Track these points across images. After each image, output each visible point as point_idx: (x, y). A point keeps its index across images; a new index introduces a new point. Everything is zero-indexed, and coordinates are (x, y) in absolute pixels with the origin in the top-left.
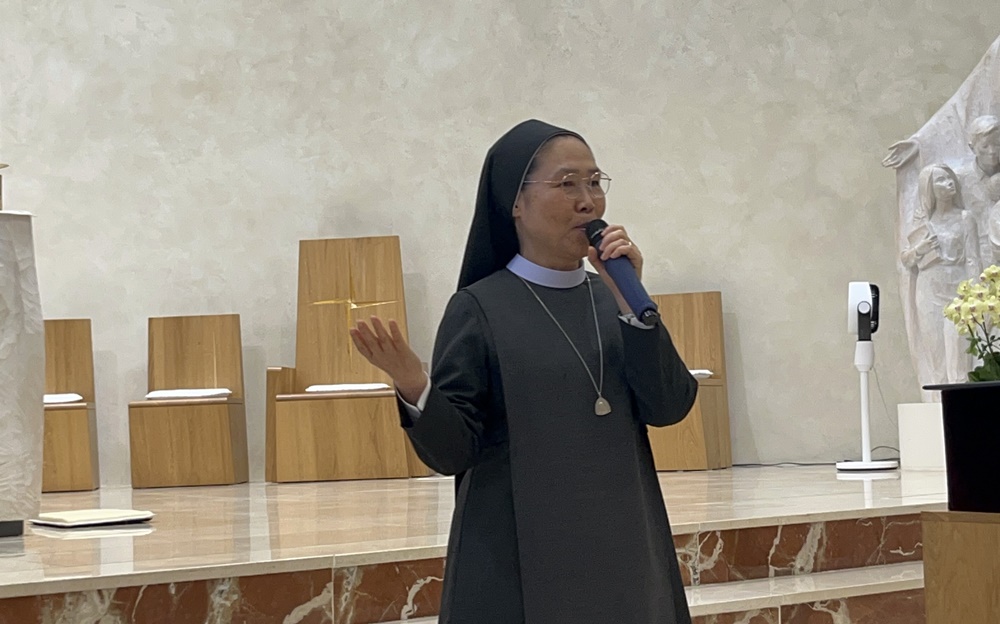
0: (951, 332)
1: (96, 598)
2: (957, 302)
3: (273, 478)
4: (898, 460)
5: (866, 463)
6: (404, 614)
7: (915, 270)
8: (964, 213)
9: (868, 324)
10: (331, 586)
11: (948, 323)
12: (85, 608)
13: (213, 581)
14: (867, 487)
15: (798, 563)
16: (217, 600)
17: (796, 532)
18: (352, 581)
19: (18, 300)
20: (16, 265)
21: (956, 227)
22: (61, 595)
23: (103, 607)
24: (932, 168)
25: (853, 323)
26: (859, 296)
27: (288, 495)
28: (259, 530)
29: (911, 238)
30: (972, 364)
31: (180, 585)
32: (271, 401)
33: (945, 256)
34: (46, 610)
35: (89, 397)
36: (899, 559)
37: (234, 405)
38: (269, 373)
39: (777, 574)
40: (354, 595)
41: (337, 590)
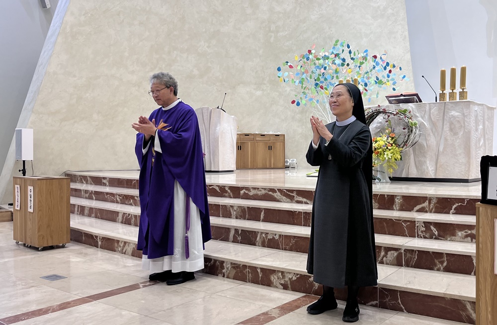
6: (451, 212)
13: (396, 196)
16: (397, 200)
18: (434, 201)
31: (388, 195)
40: (434, 205)
41: (430, 203)
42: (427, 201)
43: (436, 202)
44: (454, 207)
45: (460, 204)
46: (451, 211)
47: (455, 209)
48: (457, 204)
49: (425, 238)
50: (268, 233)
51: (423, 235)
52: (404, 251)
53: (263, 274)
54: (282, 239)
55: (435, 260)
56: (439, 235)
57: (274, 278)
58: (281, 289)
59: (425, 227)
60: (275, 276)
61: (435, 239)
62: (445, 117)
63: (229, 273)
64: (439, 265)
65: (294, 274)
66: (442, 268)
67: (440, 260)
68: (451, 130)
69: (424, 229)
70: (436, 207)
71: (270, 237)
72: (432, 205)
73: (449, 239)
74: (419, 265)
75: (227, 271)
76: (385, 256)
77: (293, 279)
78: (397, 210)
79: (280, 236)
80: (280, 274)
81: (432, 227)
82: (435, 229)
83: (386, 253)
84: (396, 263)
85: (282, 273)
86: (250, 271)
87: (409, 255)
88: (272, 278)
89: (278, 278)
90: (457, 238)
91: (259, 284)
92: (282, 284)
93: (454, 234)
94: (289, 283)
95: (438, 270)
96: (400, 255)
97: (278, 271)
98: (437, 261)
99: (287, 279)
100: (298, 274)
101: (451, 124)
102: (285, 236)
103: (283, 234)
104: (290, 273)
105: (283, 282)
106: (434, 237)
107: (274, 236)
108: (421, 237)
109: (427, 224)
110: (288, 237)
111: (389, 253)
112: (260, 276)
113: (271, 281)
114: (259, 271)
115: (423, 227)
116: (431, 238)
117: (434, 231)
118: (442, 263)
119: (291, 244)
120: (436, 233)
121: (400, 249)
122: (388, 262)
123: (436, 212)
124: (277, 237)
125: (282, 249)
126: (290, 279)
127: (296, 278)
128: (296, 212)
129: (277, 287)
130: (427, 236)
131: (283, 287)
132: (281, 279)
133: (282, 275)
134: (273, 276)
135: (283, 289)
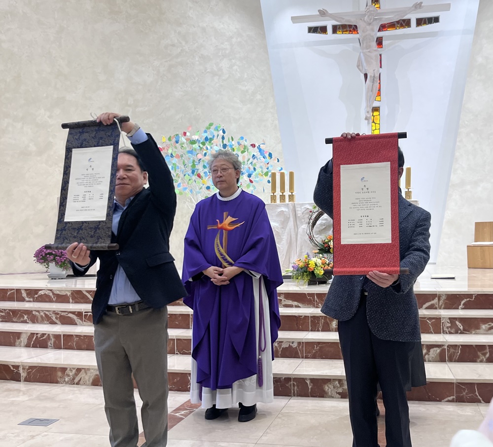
6: (460, 308)
40: (444, 301)
41: (439, 300)
42: (437, 298)
43: (445, 298)
44: (463, 302)
45: (468, 299)
46: (460, 306)
47: (463, 305)
48: (466, 300)
49: (450, 333)
50: (282, 342)
51: (449, 331)
52: (448, 347)
53: (314, 385)
54: (303, 347)
55: (478, 352)
56: (464, 330)
57: (328, 388)
58: (338, 398)
59: (451, 322)
60: (330, 386)
61: (460, 333)
64: (482, 357)
66: (485, 360)
67: (482, 352)
69: (449, 325)
70: (445, 304)
71: (284, 345)
72: (441, 302)
73: (473, 332)
74: (462, 359)
76: (427, 353)
79: (299, 343)
80: (337, 382)
81: (457, 323)
82: (460, 324)
83: (428, 351)
84: (439, 359)
86: (295, 384)
87: (452, 350)
88: (326, 388)
89: (334, 387)
90: (481, 331)
91: (309, 397)
92: (339, 393)
93: (478, 328)
95: (481, 361)
96: (443, 351)
97: (334, 379)
98: (479, 354)
102: (305, 342)
103: (304, 341)
105: (340, 390)
106: (459, 332)
107: (291, 344)
108: (447, 333)
109: (452, 320)
110: (310, 344)
111: (432, 350)
112: (310, 387)
113: (324, 391)
114: (308, 382)
115: (448, 322)
116: (456, 333)
117: (459, 326)
118: (484, 354)
119: (314, 351)
120: (461, 328)
121: (443, 345)
122: (431, 359)
123: (445, 308)
124: (295, 345)
125: (303, 358)
128: (301, 316)
129: (333, 397)
130: (452, 331)
131: (340, 396)
132: (338, 388)
133: (339, 383)
134: (327, 386)
135: (341, 398)
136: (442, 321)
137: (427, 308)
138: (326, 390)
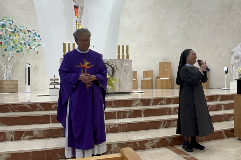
0: (237, 73)
1: (139, 100)
2: (238, 70)
3: (156, 88)
4: (230, 88)
5: (226, 89)
6: (171, 103)
7: (233, 66)
8: (239, 59)
9: (227, 72)
10: (163, 100)
11: (237, 72)
12: (137, 101)
13: (151, 99)
14: (226, 91)
15: (218, 100)
16: (151, 101)
17: (217, 96)
18: (166, 100)
19: (130, 69)
20: (130, 65)
21: (238, 61)
22: (135, 100)
23: (139, 101)
24: (235, 54)
25: (225, 72)
26: (226, 69)
27: (158, 90)
28: (155, 94)
29: (232, 62)
30: (240, 77)
31: (147, 99)
32: (156, 80)
33: (237, 64)
34: (134, 101)
35: (137, 79)
36: (230, 100)
37: (152, 81)
38: (156, 77)
39: (215, 101)
44: (173, 101)
49: (174, 114)
50: (110, 125)
53: (140, 144)
54: (121, 127)
57: (147, 145)
58: (151, 149)
62: (122, 66)
63: (116, 150)
65: (158, 139)
68: (125, 71)
69: (174, 111)
71: (111, 127)
72: (165, 101)
75: (114, 150)
76: (173, 124)
77: (158, 142)
78: (151, 105)
79: (119, 125)
80: (151, 141)
81: (177, 110)
83: (173, 122)
85: (152, 140)
86: (131, 145)
88: (146, 145)
89: (149, 144)
91: (138, 150)
92: (151, 146)
94: (155, 144)
97: (149, 140)
99: (154, 143)
100: (160, 139)
101: (125, 69)
102: (122, 124)
104: (156, 139)
105: (152, 145)
107: (115, 126)
108: (173, 114)
110: (124, 125)
111: (175, 122)
112: (138, 145)
114: (138, 143)
119: (126, 128)
122: (174, 126)
123: (166, 104)
124: (117, 126)
126: (156, 142)
127: (159, 141)
128: (112, 112)
129: (149, 149)
130: (175, 113)
131: (152, 148)
132: (151, 144)
133: (151, 142)
134: (146, 144)
135: (153, 148)
136: (171, 110)
137: (160, 105)
138: (146, 146)
